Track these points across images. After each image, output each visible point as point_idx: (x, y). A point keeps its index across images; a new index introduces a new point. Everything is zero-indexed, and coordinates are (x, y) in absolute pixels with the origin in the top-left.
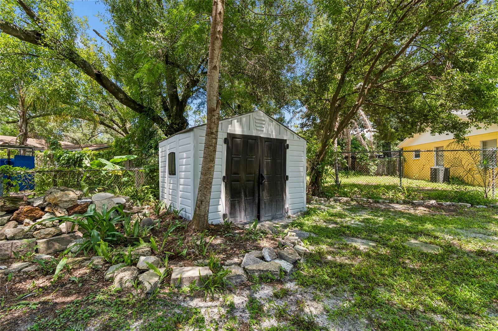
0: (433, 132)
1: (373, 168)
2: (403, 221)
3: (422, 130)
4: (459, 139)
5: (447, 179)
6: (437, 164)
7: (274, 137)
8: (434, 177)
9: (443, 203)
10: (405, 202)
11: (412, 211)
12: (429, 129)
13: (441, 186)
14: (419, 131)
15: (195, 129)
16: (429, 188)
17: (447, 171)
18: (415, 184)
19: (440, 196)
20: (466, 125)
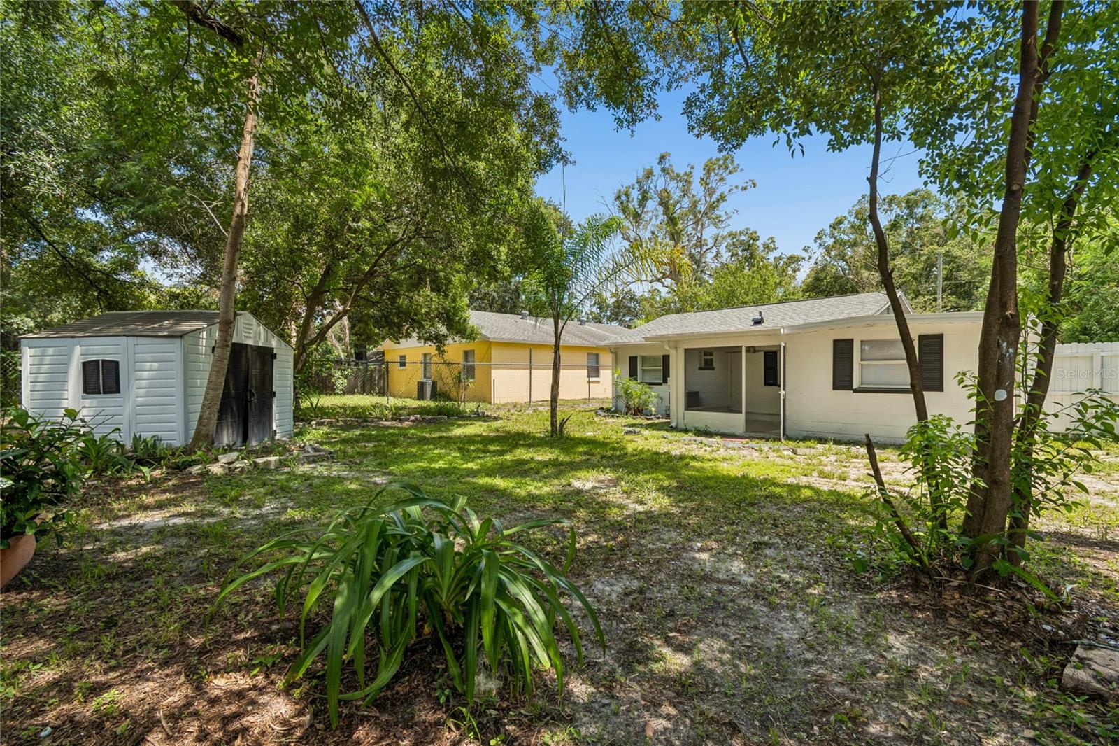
0: (419, 338)
1: (341, 383)
2: (391, 431)
3: (408, 335)
4: (440, 350)
5: (434, 396)
6: (425, 377)
7: (261, 345)
8: (421, 396)
9: (425, 416)
10: (392, 419)
11: (400, 425)
12: (415, 334)
13: (429, 403)
14: (406, 337)
15: (186, 337)
16: (415, 406)
17: (434, 385)
18: (400, 402)
19: (423, 411)
20: (445, 337)
